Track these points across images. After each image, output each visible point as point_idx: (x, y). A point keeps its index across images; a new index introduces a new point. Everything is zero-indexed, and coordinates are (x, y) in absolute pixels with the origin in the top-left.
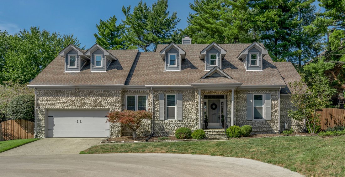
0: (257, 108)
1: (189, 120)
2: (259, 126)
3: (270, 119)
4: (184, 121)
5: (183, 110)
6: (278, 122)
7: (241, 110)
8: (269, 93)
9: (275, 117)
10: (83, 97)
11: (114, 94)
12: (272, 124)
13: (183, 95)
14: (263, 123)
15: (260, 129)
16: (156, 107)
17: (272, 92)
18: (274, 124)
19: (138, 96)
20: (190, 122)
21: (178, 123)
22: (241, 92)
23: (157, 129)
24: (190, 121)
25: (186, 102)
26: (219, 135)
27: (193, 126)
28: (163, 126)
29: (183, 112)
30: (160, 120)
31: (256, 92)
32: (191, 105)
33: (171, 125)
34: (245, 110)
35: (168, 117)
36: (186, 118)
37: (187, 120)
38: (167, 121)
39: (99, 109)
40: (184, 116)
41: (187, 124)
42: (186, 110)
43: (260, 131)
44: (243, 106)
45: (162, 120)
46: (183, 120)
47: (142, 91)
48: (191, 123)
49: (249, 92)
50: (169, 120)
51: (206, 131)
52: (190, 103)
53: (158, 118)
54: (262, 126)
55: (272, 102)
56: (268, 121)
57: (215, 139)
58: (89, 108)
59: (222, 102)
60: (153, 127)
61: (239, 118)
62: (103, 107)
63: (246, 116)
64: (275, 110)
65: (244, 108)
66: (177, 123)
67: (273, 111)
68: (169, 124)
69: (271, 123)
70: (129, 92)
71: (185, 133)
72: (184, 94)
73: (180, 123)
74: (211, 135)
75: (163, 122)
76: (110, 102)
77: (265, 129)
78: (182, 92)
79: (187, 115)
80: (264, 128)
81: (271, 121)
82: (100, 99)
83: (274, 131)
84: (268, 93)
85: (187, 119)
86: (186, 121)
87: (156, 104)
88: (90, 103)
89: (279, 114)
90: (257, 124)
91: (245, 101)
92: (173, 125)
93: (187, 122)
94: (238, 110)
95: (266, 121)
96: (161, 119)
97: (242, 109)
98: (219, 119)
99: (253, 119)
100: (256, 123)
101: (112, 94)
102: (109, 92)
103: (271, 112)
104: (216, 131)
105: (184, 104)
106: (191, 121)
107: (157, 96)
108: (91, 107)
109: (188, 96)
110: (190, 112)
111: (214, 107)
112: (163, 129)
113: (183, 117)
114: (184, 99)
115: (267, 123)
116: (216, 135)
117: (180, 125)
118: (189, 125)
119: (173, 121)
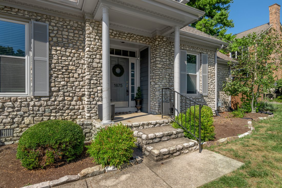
0: (190, 76)
1: (69, 96)
4: (53, 99)
5: (51, 69)
6: (214, 99)
8: (206, 53)
9: (212, 90)
13: (51, 28)
14: (199, 100)
18: (211, 101)
20: (71, 101)
21: (34, 106)
24: (73, 97)
25: (58, 48)
26: (170, 136)
27: (80, 111)
29: (51, 76)
31: (191, 49)
32: (74, 59)
33: (11, 110)
36: (59, 91)
37: (64, 96)
40: (53, 84)
41: (64, 107)
42: (59, 70)
46: (50, 97)
48: (73, 103)
52: (71, 53)
57: (172, 154)
59: (133, 64)
64: (211, 79)
66: (32, 103)
69: (208, 100)
72: (53, 26)
73: (41, 106)
74: (152, 139)
78: (49, 19)
79: (62, 83)
81: (207, 96)
84: (204, 52)
85: (64, 92)
86: (61, 99)
89: (216, 87)
92: (18, 111)
93: (64, 100)
95: (202, 97)
98: (128, 94)
99: (187, 94)
104: (151, 124)
105: (53, 52)
106: (75, 98)
109: (67, 33)
110: (71, 75)
111: (118, 70)
113: (50, 87)
114: (55, 39)
115: (203, 100)
116: (163, 139)
117: (42, 109)
118: (68, 109)
119: (16, 100)
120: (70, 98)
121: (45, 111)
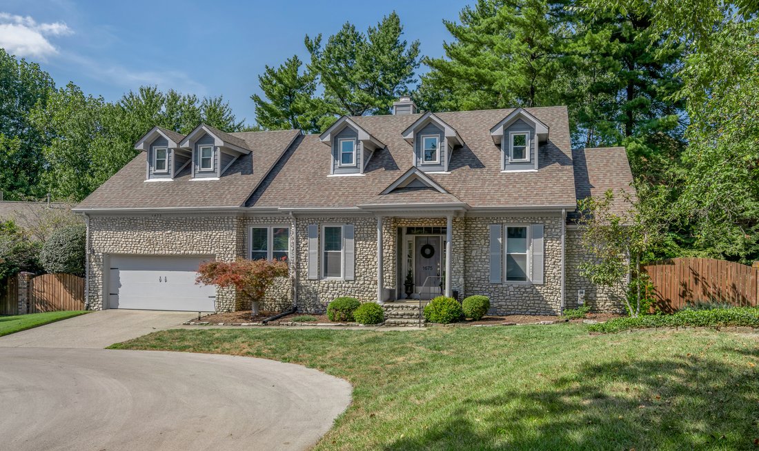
0: (513, 257)
1: (368, 280)
2: (517, 296)
3: (542, 281)
4: (357, 283)
5: (355, 259)
6: (559, 289)
7: (478, 260)
9: (555, 277)
10: (169, 232)
11: (223, 225)
12: (547, 292)
13: (356, 227)
14: (527, 290)
15: (520, 304)
16: (303, 253)
17: (547, 222)
18: (552, 293)
19: (272, 228)
20: (370, 284)
21: (345, 287)
22: (477, 220)
23: (303, 297)
25: (361, 242)
28: (316, 293)
29: (355, 264)
30: (311, 280)
31: (512, 221)
32: (372, 249)
33: (332, 289)
34: (486, 260)
35: (326, 274)
36: (361, 276)
37: (364, 280)
38: (323, 282)
39: (196, 254)
40: (356, 271)
41: (364, 289)
42: (361, 260)
43: (520, 307)
44: (482, 251)
45: (313, 280)
46: (355, 280)
47: (279, 219)
48: (371, 286)
49: (495, 222)
50: (329, 278)
51: (389, 307)
52: (369, 245)
53: (306, 275)
54: (523, 298)
55: (547, 244)
56: (536, 285)
58: (178, 253)
60: (295, 293)
61: (472, 279)
62: (203, 250)
63: (487, 274)
64: (553, 260)
65: (485, 257)
66: (344, 285)
67: (550, 262)
68: (328, 287)
69: (545, 291)
70: (255, 221)
71: (343, 309)
72: (357, 225)
73: (349, 287)
74: (395, 315)
75: (315, 284)
76: (216, 242)
77: (532, 305)
78: (355, 220)
79: (363, 270)
80: (528, 302)
81: (544, 285)
82: (199, 236)
83: (552, 308)
84: (537, 222)
85: (364, 277)
86: (362, 282)
87: (302, 245)
88: (181, 244)
89: (562, 272)
90: (512, 293)
91: (487, 241)
92: (336, 290)
93: (364, 283)
94: (471, 261)
95: (533, 286)
96: (312, 277)
97: (479, 257)
98: (439, 279)
99: (505, 281)
100: (511, 289)
101: (219, 225)
102: (215, 222)
103: (544, 266)
105: (357, 246)
106: (372, 282)
107: (305, 229)
108: (182, 252)
109: (366, 229)
110: (369, 263)
111: (428, 251)
112: (316, 299)
113: (355, 273)
114: (358, 236)
115: (534, 290)
116: (404, 317)
117: (350, 290)
118: (367, 291)
119: (335, 283)
120: (368, 282)
121: (351, 291)
